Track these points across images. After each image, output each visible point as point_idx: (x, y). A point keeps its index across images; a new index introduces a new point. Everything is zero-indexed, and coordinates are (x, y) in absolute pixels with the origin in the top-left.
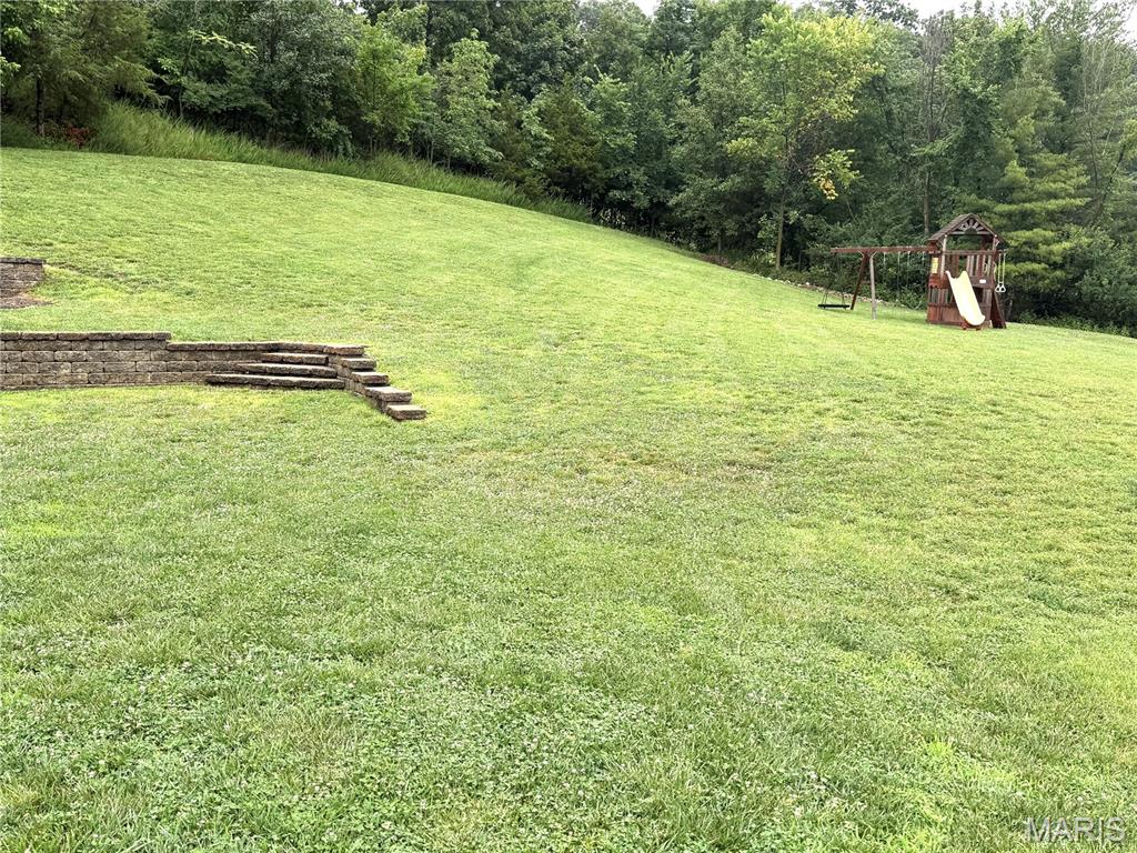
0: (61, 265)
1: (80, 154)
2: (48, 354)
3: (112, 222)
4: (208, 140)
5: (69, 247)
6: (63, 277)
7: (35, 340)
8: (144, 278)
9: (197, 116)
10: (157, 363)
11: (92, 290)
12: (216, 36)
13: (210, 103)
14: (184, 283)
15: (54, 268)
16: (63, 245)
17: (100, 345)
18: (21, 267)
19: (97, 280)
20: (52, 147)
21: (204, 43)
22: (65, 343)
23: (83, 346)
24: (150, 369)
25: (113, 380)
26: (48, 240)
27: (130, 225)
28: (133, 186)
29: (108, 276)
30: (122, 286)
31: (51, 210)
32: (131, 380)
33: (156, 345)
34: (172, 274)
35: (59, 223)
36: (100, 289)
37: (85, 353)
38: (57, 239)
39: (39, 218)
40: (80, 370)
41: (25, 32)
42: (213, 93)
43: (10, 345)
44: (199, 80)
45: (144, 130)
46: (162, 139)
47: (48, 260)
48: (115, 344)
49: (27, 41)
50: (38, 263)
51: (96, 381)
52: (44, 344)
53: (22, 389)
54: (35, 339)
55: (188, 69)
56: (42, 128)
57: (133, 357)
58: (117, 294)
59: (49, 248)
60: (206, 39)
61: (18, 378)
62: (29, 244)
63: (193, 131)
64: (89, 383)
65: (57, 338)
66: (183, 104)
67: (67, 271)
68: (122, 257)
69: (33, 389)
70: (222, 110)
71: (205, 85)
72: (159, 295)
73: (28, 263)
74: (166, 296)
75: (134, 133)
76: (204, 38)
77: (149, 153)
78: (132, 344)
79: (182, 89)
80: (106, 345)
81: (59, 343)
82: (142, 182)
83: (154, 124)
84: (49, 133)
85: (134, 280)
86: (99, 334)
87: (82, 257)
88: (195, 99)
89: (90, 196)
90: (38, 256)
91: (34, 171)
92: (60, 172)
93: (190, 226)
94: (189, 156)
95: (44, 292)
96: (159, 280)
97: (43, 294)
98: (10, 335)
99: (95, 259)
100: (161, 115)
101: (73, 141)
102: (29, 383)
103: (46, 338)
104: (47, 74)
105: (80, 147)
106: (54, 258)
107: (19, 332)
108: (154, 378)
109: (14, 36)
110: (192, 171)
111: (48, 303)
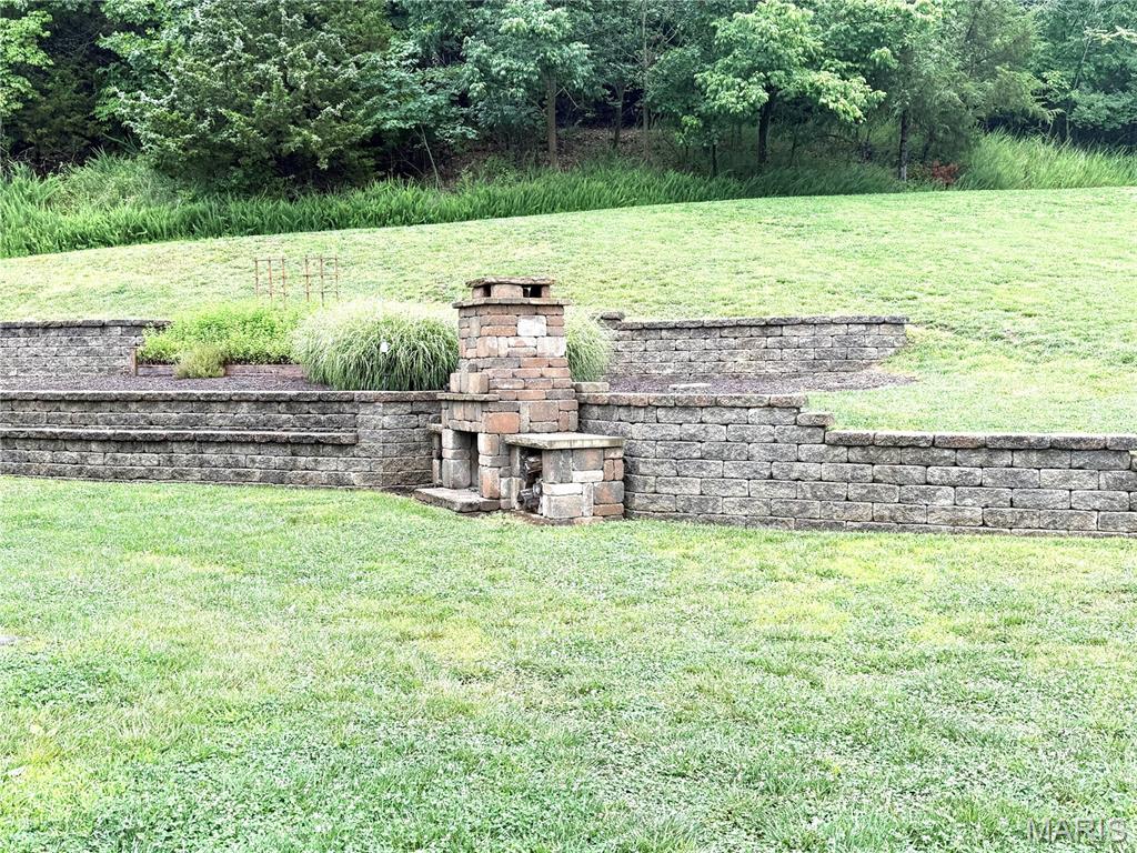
0: (930, 324)
1: (948, 193)
2: (916, 472)
3: (995, 265)
4: (1103, 164)
5: (939, 300)
6: (931, 341)
7: (895, 446)
8: (1051, 338)
9: (1089, 137)
10: (1111, 494)
11: (974, 360)
12: (1121, 31)
13: (1108, 117)
14: (1116, 345)
15: (921, 330)
16: (930, 298)
17: (1007, 458)
18: (875, 330)
19: (980, 343)
20: (914, 190)
21: (1103, 43)
22: (947, 453)
23: (977, 459)
24: (1097, 504)
25: (1028, 522)
26: (910, 294)
27: (1018, 268)
28: (1018, 220)
29: (996, 338)
30: (1019, 351)
31: (915, 256)
32: (1058, 523)
33: (1112, 460)
34: (1092, 332)
35: (926, 270)
36: (986, 358)
37: (979, 472)
38: (921, 291)
39: (899, 266)
40: (969, 501)
41: (893, 54)
42: (1113, 105)
43: (855, 454)
44: (1094, 91)
45: (1024, 160)
46: (1043, 170)
47: (911, 320)
48: (1034, 457)
49: (894, 64)
50: (897, 323)
51: (996, 524)
52: (909, 455)
53: (871, 529)
54: (897, 444)
55: (1080, 81)
56: (904, 170)
57: (1067, 480)
58: (1012, 364)
59: (912, 302)
60: (1107, 38)
61: (865, 510)
62: (888, 299)
63: (1083, 155)
64: (984, 524)
65: (933, 444)
66: (1072, 124)
67: (937, 331)
68: (1014, 310)
69: (889, 529)
70: (1123, 125)
71: (1102, 96)
72: (1079, 364)
73: (884, 323)
74: (1090, 365)
75: (1012, 164)
76: (1103, 36)
77: (1030, 186)
78: (1066, 458)
79: (1070, 105)
80: (1018, 458)
81: (936, 453)
82: (1027, 216)
83: (1035, 153)
84: (912, 176)
85: (1037, 343)
86: (1007, 438)
87: (957, 312)
88: (1088, 115)
89: (964, 235)
90: (898, 314)
91: (894, 213)
92: (927, 212)
93: (1102, 264)
94: (1079, 185)
95: (906, 362)
96: (1075, 340)
97: (901, 367)
98: (855, 438)
99: (975, 314)
100: (1043, 140)
101: (940, 181)
102: (882, 518)
103: (913, 445)
104: (916, 100)
105: (948, 186)
106: (919, 316)
107: (871, 433)
108: (1103, 523)
109: (881, 57)
110: (1090, 199)
111: (912, 380)
